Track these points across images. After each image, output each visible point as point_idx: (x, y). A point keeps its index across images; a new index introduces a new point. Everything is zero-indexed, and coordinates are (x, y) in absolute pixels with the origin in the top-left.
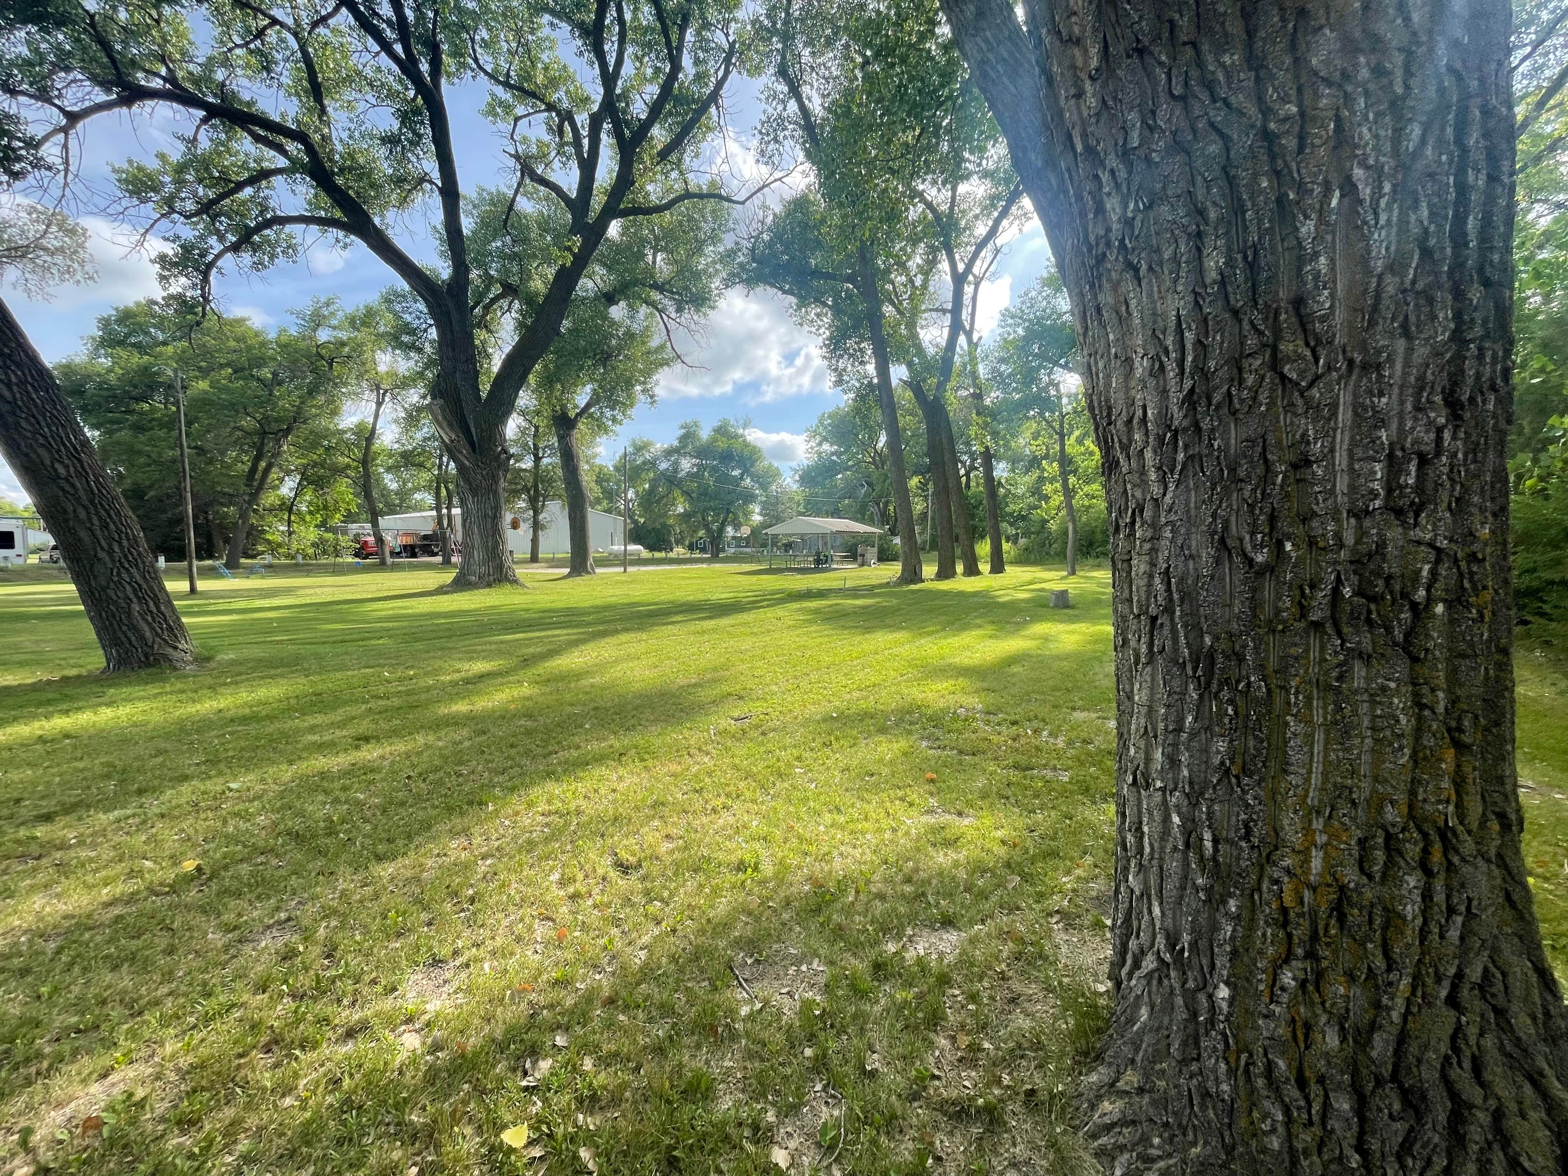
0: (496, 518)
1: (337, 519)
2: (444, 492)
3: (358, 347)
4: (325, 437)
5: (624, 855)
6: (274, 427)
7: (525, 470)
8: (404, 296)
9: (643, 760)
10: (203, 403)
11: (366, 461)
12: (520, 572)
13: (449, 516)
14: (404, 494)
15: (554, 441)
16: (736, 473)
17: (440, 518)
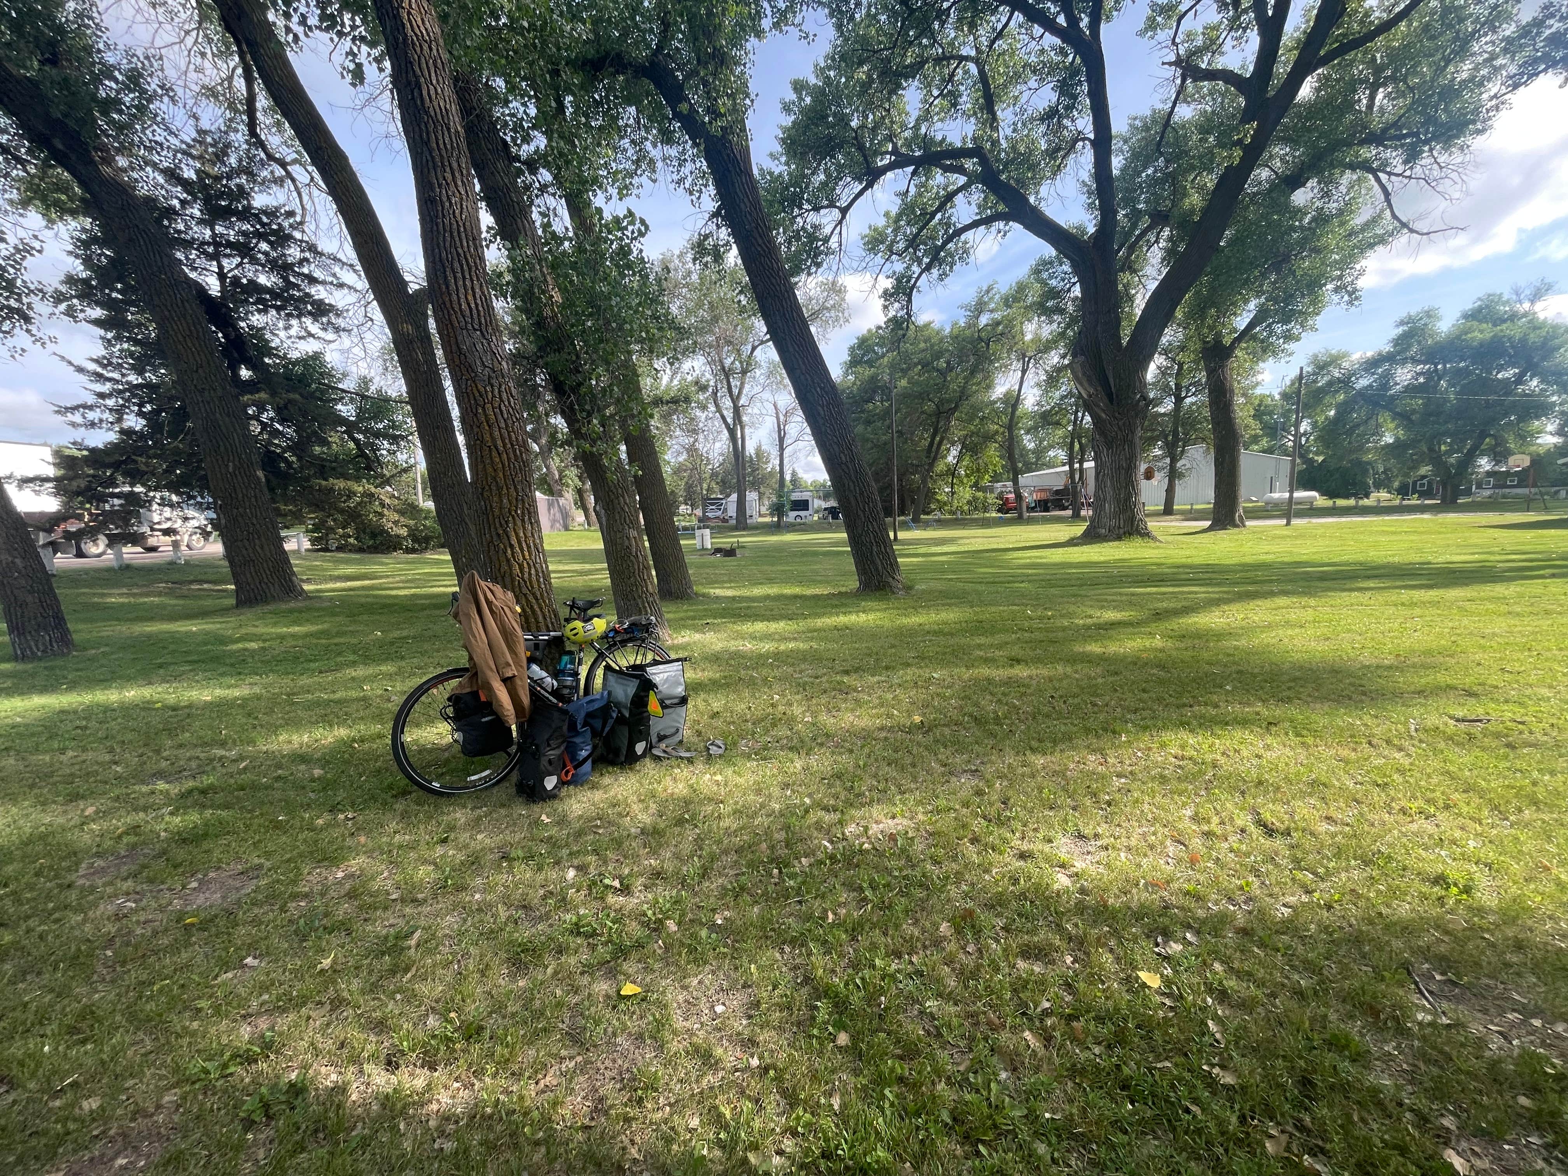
0: (1129, 469)
1: (986, 481)
2: (1077, 446)
3: (1009, 323)
4: (981, 410)
5: (1267, 817)
6: (947, 406)
7: (1164, 415)
8: (1051, 263)
9: (1298, 735)
10: (905, 396)
11: (1011, 426)
12: (1152, 525)
13: (1081, 470)
14: (1040, 452)
15: (1202, 376)
16: (1509, 373)
17: (1072, 471)
